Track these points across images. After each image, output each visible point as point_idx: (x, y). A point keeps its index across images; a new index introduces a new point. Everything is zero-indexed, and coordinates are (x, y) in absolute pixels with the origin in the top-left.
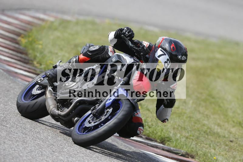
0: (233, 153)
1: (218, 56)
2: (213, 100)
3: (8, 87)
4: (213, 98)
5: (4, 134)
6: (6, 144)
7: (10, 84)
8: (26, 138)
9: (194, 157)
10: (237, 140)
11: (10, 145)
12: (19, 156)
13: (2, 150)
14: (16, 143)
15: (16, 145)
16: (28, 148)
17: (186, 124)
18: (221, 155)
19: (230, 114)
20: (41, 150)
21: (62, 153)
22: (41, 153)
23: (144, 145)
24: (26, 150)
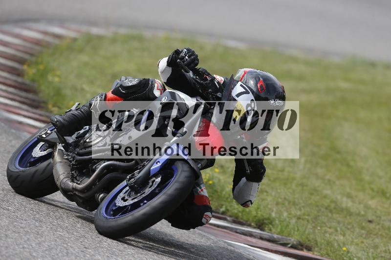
0: (374, 241)
1: (343, 85)
2: (338, 156)
3: (8, 146)
4: (338, 152)
5: (5, 222)
6: (10, 238)
7: (11, 141)
8: (41, 226)
9: (311, 248)
10: (379, 218)
11: (15, 239)
12: (30, 256)
13: (3, 249)
14: (25, 236)
15: (26, 239)
16: (44, 244)
17: (297, 196)
18: (354, 243)
19: (367, 178)
20: (65, 245)
21: (100, 250)
22: (65, 251)
23: (230, 232)
24: (42, 247)
